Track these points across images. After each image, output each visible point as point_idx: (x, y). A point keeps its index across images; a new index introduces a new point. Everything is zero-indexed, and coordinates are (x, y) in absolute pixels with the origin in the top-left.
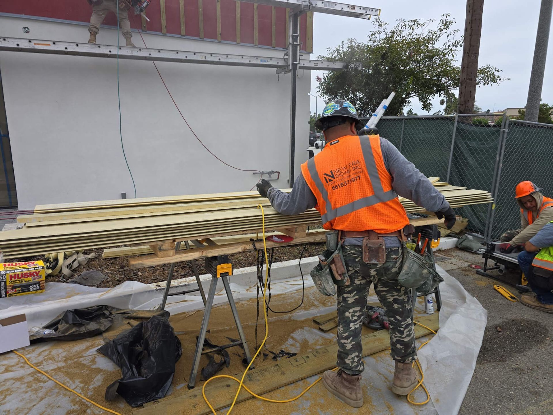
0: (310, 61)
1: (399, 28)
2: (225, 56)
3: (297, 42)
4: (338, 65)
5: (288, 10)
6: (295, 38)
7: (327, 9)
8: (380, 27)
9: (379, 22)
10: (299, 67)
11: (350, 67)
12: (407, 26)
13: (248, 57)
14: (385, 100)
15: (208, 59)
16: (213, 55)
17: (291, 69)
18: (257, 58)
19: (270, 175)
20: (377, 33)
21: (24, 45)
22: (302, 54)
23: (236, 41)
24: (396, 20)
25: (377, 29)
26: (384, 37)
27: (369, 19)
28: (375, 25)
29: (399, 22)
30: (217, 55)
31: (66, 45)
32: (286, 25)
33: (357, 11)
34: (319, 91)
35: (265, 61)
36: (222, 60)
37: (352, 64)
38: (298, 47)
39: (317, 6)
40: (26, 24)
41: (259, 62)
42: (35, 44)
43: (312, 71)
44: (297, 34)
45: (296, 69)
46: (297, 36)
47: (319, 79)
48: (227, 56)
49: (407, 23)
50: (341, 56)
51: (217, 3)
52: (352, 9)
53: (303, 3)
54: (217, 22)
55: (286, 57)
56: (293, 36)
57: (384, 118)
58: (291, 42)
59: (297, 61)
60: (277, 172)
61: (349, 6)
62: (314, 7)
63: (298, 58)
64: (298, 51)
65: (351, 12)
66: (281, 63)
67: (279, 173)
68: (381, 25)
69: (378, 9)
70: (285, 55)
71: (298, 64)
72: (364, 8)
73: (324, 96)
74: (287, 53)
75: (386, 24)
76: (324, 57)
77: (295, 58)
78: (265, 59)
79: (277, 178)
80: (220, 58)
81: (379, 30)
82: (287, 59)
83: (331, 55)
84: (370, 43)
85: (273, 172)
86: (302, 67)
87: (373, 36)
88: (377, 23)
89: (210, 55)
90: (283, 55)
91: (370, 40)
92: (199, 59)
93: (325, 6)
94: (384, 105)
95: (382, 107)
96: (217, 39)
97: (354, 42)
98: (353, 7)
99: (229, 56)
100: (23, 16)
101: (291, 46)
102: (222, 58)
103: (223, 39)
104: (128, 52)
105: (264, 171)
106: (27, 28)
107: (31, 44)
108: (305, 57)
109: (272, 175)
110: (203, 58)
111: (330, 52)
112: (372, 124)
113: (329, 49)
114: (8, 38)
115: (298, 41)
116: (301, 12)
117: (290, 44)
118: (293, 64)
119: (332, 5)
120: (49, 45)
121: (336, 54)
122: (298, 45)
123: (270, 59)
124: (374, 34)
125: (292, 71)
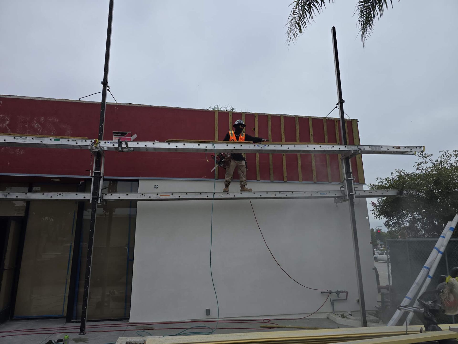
0: (365, 191)
1: (444, 157)
2: (291, 193)
3: (350, 177)
4: (392, 193)
5: (339, 155)
6: (348, 175)
7: (374, 151)
8: (425, 159)
9: (423, 155)
10: (355, 196)
11: (404, 193)
12: (453, 155)
13: (310, 192)
14: (449, 223)
15: (277, 196)
16: (281, 193)
17: (348, 198)
18: (317, 192)
19: (338, 295)
20: (423, 163)
21: (154, 197)
22: (356, 186)
23: (299, 181)
24: (440, 152)
25: (422, 160)
26: (431, 166)
27: (414, 154)
28: (419, 158)
29: (442, 153)
30: (284, 193)
31: (179, 195)
32: (339, 166)
33: (402, 149)
34: (375, 213)
35: (324, 194)
36: (288, 196)
37: (406, 191)
38: (352, 181)
39: (365, 150)
40: (157, 183)
41: (319, 195)
42: (160, 196)
43: (367, 198)
44: (350, 171)
45: (353, 198)
46: (351, 173)
47: (373, 204)
48: (292, 193)
49: (452, 153)
50: (390, 183)
51: (283, 156)
52: (397, 148)
53: (353, 149)
54: (284, 169)
55: (342, 189)
56: (346, 173)
57: (454, 239)
58: (345, 178)
59: (352, 192)
60: (345, 292)
61: (393, 147)
62: (363, 151)
63: (353, 190)
64: (353, 184)
65: (397, 151)
66: (338, 194)
67: (347, 292)
68: (425, 157)
69: (422, 147)
70: (341, 187)
71: (354, 194)
72: (408, 147)
73: (379, 217)
74: (343, 186)
75: (430, 155)
76: (374, 185)
77: (350, 190)
78: (323, 192)
79: (345, 298)
80: (287, 194)
81: (424, 160)
82: (344, 191)
83: (380, 184)
84: (418, 172)
85: (341, 292)
86: (358, 196)
87: (420, 166)
88: (421, 156)
89: (279, 193)
90: (340, 188)
91: (418, 169)
92: (271, 196)
93: (372, 149)
94: (450, 227)
95: (449, 229)
96: (284, 180)
97: (403, 172)
98: (398, 147)
99: (294, 192)
100: (156, 178)
101: (346, 181)
102: (288, 194)
103: (288, 180)
104: (219, 195)
105: (332, 290)
106: (157, 185)
107: (158, 196)
108: (359, 188)
109: (341, 295)
110: (274, 196)
111: (380, 181)
112: (442, 245)
113: (379, 179)
114: (145, 193)
115: (352, 177)
116: (352, 155)
117: (345, 179)
118: (349, 195)
119: (378, 148)
120: (169, 195)
121: (386, 182)
122: (352, 179)
123: (328, 192)
124: (420, 164)
125: (349, 200)
